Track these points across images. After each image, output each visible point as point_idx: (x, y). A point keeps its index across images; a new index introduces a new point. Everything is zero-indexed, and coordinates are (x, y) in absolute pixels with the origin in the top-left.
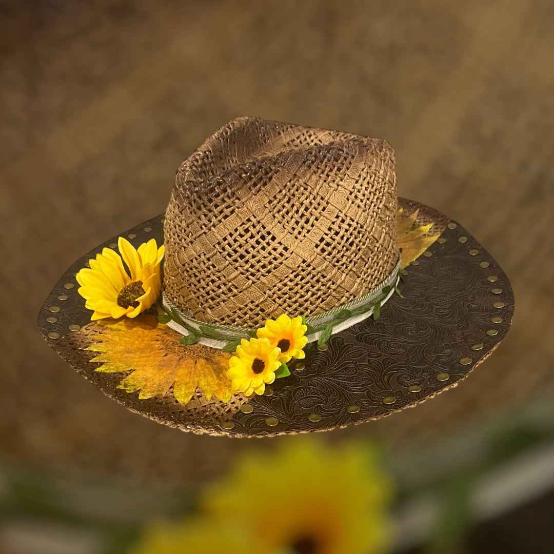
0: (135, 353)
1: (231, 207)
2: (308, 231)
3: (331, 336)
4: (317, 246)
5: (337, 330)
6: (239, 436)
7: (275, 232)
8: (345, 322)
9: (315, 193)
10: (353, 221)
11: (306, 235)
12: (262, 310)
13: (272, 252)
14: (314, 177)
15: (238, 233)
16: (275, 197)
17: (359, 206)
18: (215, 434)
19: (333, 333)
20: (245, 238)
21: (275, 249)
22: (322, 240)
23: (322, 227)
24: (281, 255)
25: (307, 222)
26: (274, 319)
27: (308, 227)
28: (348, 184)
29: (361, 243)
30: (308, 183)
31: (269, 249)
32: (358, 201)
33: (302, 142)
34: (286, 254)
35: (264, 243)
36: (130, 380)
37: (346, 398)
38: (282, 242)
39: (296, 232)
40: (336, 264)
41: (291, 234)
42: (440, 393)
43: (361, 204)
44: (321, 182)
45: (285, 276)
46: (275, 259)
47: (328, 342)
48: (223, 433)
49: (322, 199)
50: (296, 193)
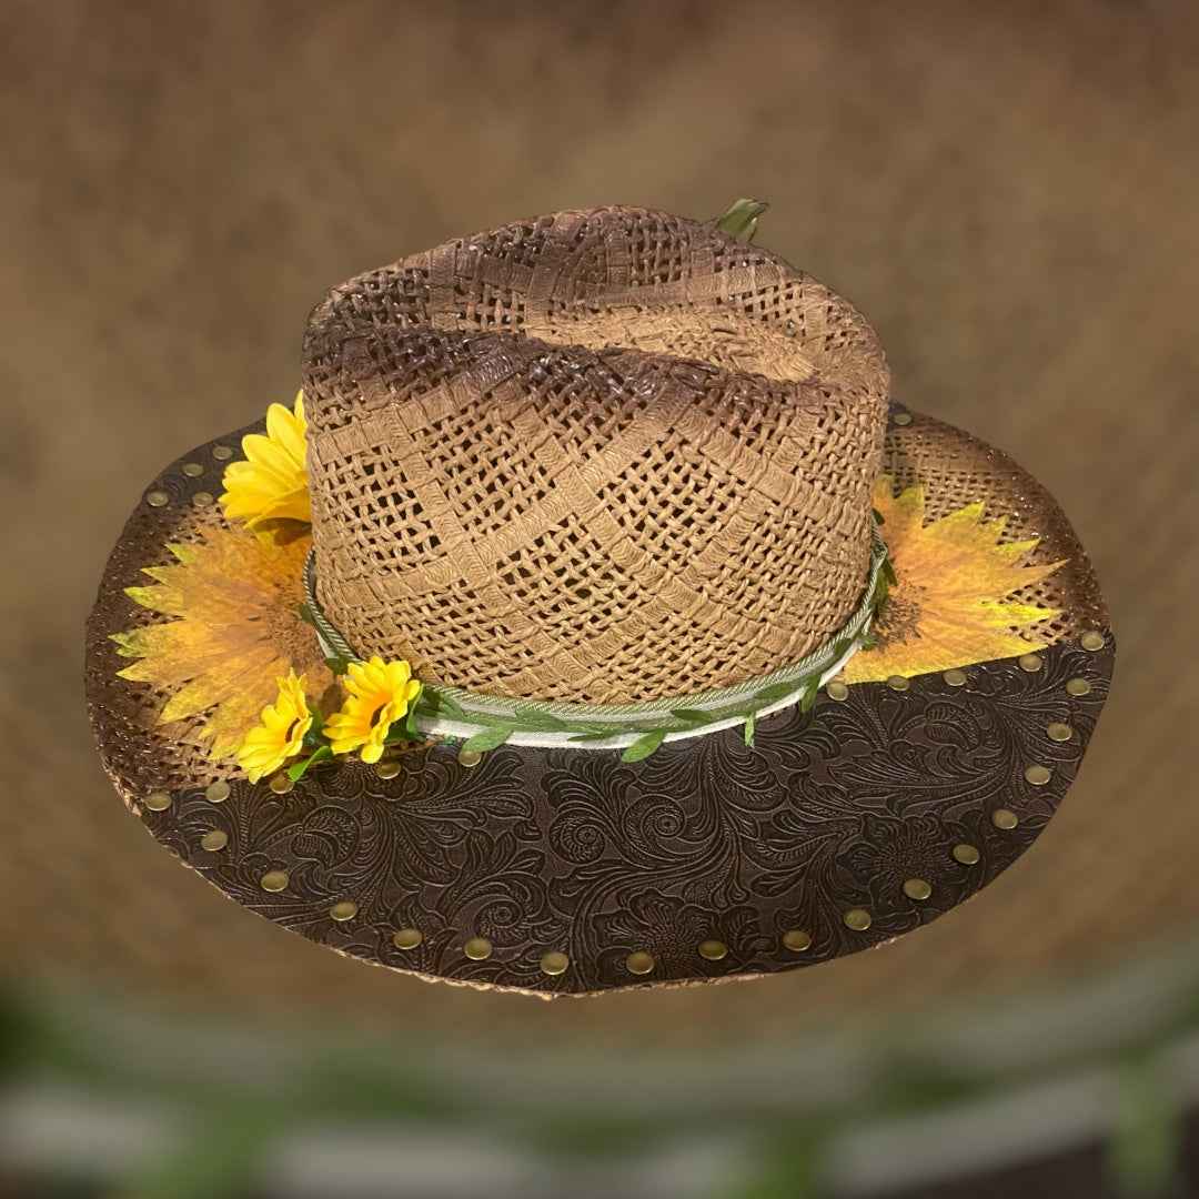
1: (345, 409)
2: (496, 527)
3: (503, 745)
4: (501, 565)
5: (521, 740)
7: (429, 494)
8: (537, 734)
9: (524, 452)
10: (598, 547)
11: (490, 531)
13: (405, 534)
14: (532, 417)
15: (350, 466)
16: (438, 426)
17: (622, 522)
19: (509, 742)
20: (360, 483)
21: (412, 532)
22: (516, 557)
23: (520, 532)
24: (420, 547)
25: (499, 505)
26: (387, 660)
27: (497, 517)
28: (607, 464)
30: (513, 423)
31: (400, 525)
32: (622, 509)
34: (429, 553)
35: (393, 509)
38: (432, 522)
39: (469, 516)
40: (537, 618)
41: (458, 516)
43: (628, 518)
44: (543, 434)
45: (421, 593)
46: (405, 551)
47: (486, 755)
49: (543, 471)
50: (485, 434)
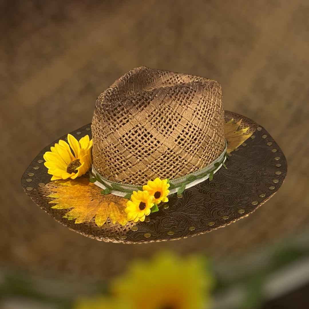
0: (75, 199)
1: (127, 118)
2: (171, 132)
3: (185, 190)
4: (176, 141)
5: (188, 187)
6: (129, 243)
7: (153, 132)
8: (193, 182)
9: (174, 111)
10: (196, 127)
11: (170, 134)
12: (146, 176)
13: (151, 143)
14: (174, 103)
15: (131, 133)
16: (152, 113)
17: (199, 119)
18: (116, 242)
19: (186, 188)
20: (135, 136)
21: (152, 142)
22: (179, 137)
23: (178, 130)
24: (156, 145)
25: (170, 127)
26: (152, 180)
27: (171, 130)
28: (193, 106)
29: (201, 139)
30: (170, 106)
31: (149, 142)
32: (199, 116)
33: (173, 81)
34: (159, 145)
35: (146, 139)
36: (71, 213)
37: (189, 223)
38: (156, 138)
39: (164, 133)
40: (187, 150)
41: (161, 134)
42: (239, 219)
43: (200, 117)
44: (178, 105)
45: (158, 157)
46: (152, 147)
47: (183, 193)
48: (120, 241)
49: (179, 114)
50: (164, 111)
